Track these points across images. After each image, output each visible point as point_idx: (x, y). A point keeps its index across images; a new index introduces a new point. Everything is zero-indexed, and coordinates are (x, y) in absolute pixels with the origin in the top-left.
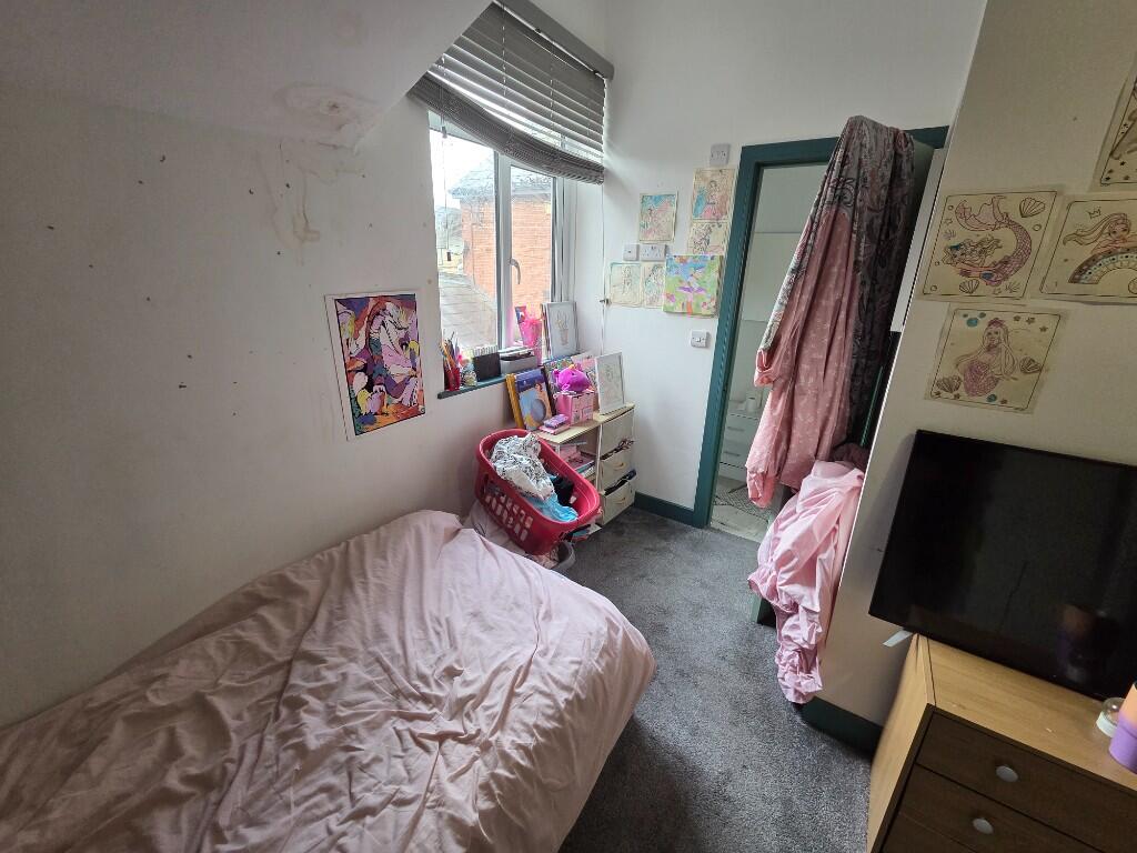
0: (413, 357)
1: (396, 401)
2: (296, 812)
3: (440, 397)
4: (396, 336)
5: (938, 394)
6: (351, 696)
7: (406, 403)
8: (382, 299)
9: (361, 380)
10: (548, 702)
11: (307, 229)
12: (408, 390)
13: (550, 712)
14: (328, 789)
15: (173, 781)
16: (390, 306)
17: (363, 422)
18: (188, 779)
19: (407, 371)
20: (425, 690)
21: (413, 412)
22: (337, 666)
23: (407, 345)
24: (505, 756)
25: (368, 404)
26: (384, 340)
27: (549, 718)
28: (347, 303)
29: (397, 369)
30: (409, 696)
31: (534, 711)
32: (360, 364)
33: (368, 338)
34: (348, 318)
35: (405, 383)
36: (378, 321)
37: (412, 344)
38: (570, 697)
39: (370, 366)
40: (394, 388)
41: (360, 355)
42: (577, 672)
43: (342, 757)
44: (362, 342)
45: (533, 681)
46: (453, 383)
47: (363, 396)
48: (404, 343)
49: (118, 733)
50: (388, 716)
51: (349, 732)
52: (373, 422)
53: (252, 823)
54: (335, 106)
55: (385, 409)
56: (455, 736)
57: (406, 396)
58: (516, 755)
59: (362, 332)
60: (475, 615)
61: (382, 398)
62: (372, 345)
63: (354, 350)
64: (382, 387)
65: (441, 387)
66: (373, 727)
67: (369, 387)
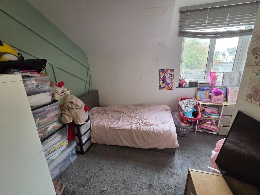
0: (172, 79)
1: (168, 86)
2: (127, 118)
3: (177, 87)
4: (169, 75)
5: (247, 99)
6: (137, 115)
7: (169, 87)
8: (167, 70)
9: (162, 82)
10: (150, 129)
11: (157, 60)
12: (170, 85)
13: (149, 130)
14: (129, 119)
15: (124, 112)
16: (169, 71)
17: (161, 88)
18: (125, 113)
19: (170, 82)
20: (142, 119)
21: (170, 89)
22: (139, 112)
23: (171, 77)
24: (140, 128)
25: (162, 85)
26: (167, 76)
27: (148, 130)
28: (161, 70)
29: (168, 81)
30: (141, 119)
31: (148, 128)
32: (162, 79)
33: (164, 76)
34: (161, 72)
35: (170, 84)
36: (166, 73)
37: (172, 77)
38: (153, 131)
39: (164, 80)
40: (168, 84)
41: (162, 78)
42: (157, 130)
43: (132, 118)
44: (163, 76)
45: (151, 126)
46: (180, 86)
47: (162, 84)
48: (170, 77)
49: (126, 108)
50: (138, 119)
51: (134, 117)
52: (163, 88)
53: (124, 117)
54: (160, 44)
55: (165, 87)
56: (140, 124)
57: (169, 86)
58: (141, 129)
59: (163, 75)
60: (156, 118)
61: (165, 85)
62: (165, 77)
63: (161, 77)
64: (165, 83)
65: (178, 86)
66: (136, 118)
67: (163, 83)
